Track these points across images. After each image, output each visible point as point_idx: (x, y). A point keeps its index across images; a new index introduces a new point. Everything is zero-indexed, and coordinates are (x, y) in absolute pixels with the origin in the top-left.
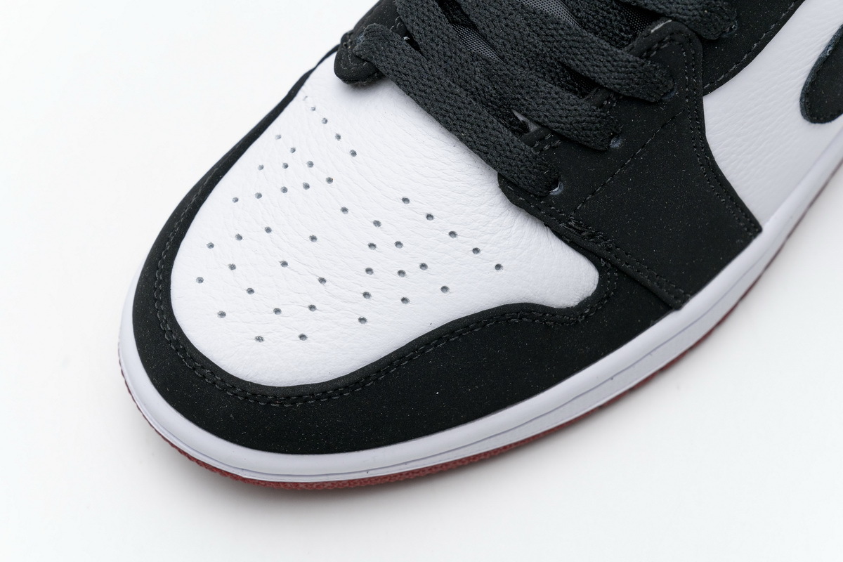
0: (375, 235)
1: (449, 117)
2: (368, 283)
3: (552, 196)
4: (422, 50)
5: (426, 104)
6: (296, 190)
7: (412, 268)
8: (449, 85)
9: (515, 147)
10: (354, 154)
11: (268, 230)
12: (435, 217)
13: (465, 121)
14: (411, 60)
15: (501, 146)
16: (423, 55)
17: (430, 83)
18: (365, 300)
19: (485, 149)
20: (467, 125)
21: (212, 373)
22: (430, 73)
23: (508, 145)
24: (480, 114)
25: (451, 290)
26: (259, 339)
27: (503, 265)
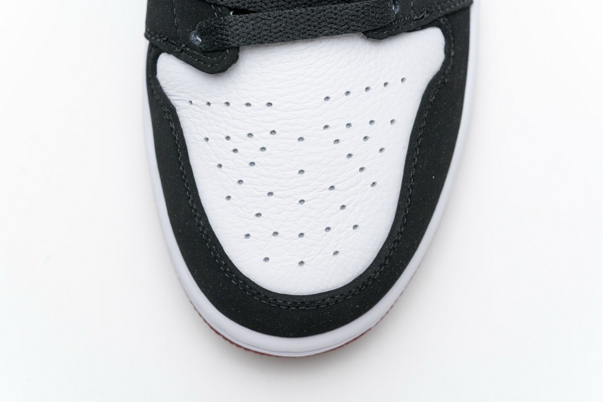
0: (332, 134)
1: (309, 30)
2: (356, 163)
3: (398, 13)
4: (251, 9)
5: (288, 37)
6: (259, 158)
7: (368, 130)
8: (290, 13)
9: (363, 8)
10: (270, 104)
11: (270, 194)
12: (350, 91)
13: (319, 23)
14: (252, 22)
15: (355, 16)
16: (256, 12)
17: (279, 23)
18: (364, 172)
19: (346, 26)
20: (323, 24)
21: (331, 298)
22: (272, 18)
23: (358, 11)
24: (324, 11)
25: (396, 119)
26: (336, 253)
27: (404, 77)
